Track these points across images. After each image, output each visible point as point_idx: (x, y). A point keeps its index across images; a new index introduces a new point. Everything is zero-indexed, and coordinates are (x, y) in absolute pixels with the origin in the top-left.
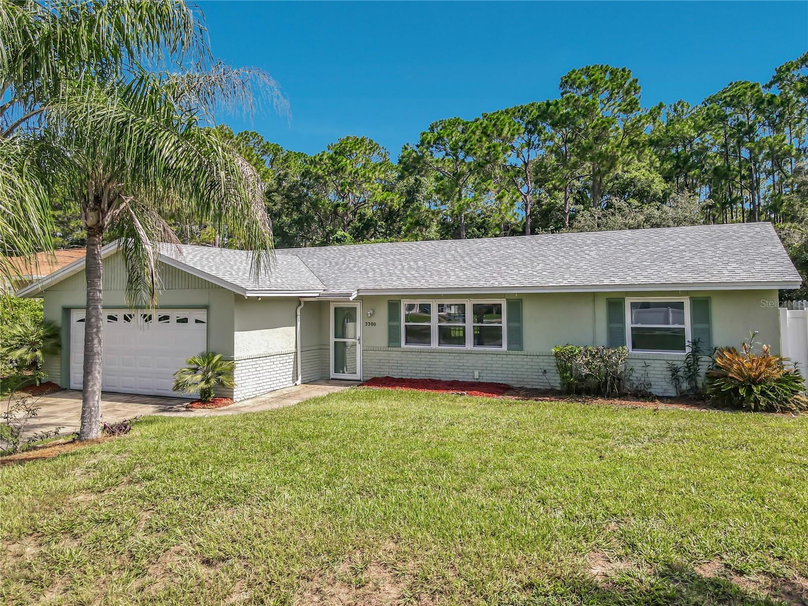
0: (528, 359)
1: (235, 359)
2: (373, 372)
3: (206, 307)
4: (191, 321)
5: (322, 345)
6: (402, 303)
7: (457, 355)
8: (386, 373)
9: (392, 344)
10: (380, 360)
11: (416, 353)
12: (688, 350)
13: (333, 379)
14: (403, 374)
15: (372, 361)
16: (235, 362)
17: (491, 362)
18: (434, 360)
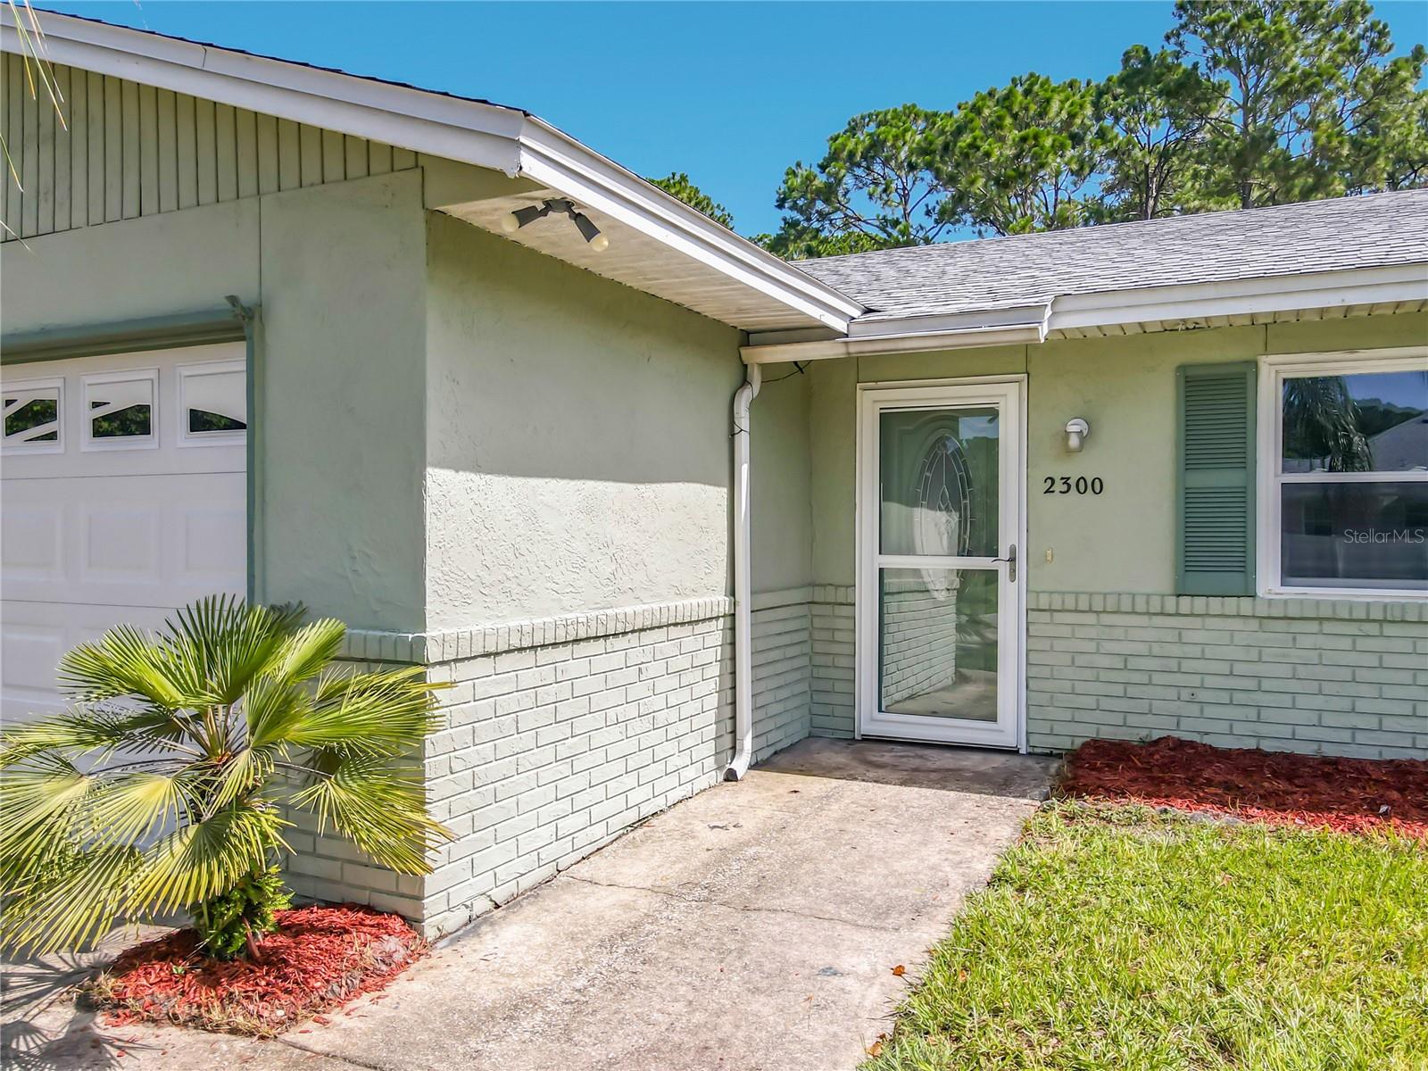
1: (433, 653)
2: (1086, 716)
4: (170, 420)
5: (813, 585)
6: (1264, 370)
9: (1196, 580)
10: (1126, 657)
11: (1351, 629)
13: (867, 739)
14: (1263, 730)
15: (1080, 660)
16: (435, 675)
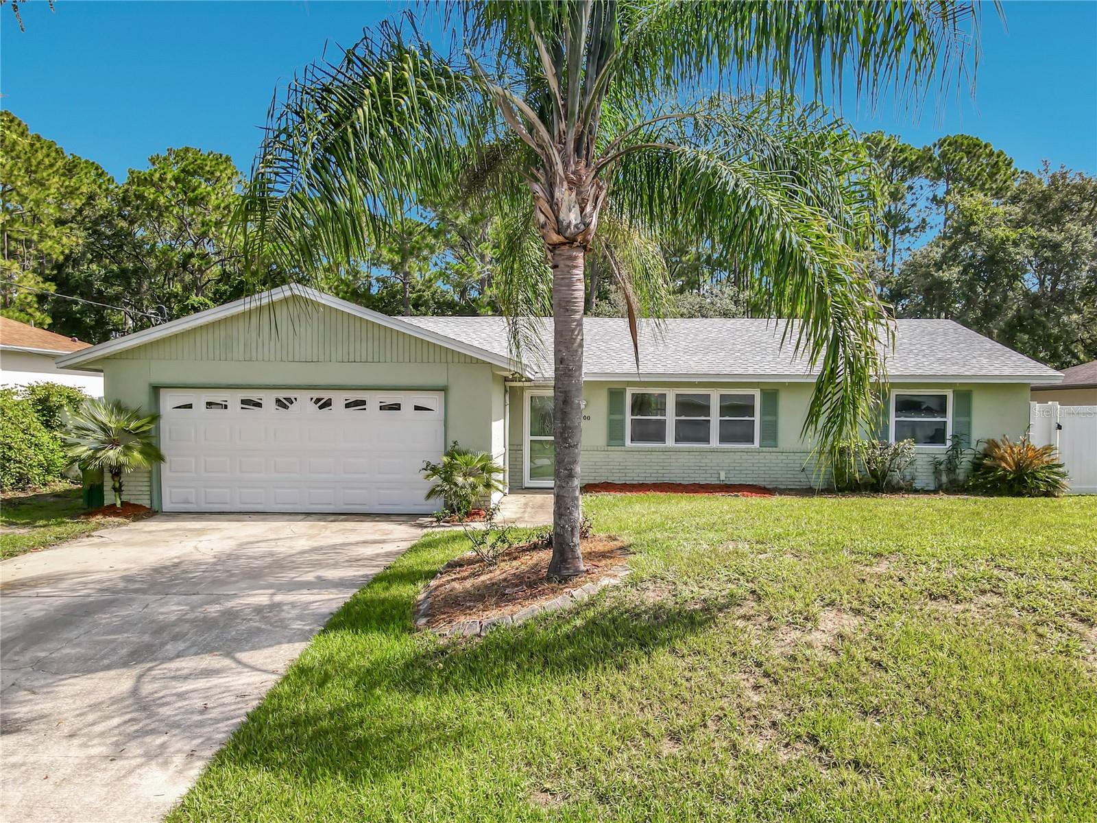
0: (783, 457)
3: (444, 389)
4: (407, 408)
6: (627, 391)
7: (698, 453)
8: (603, 478)
9: (612, 442)
10: (598, 462)
11: (645, 453)
12: (949, 443)
13: (526, 488)
17: (740, 461)
18: (669, 461)
